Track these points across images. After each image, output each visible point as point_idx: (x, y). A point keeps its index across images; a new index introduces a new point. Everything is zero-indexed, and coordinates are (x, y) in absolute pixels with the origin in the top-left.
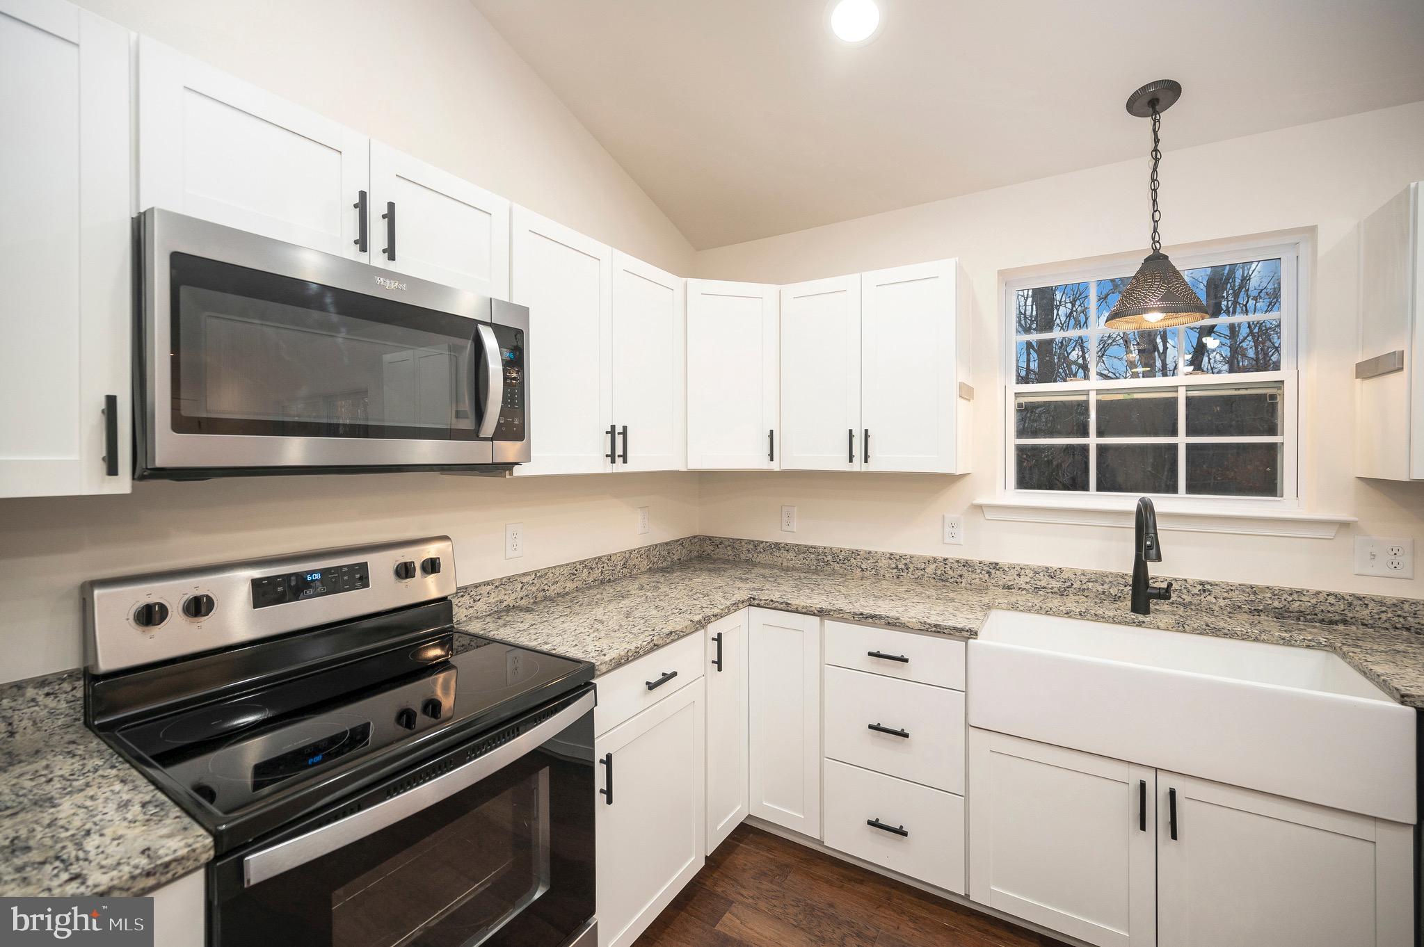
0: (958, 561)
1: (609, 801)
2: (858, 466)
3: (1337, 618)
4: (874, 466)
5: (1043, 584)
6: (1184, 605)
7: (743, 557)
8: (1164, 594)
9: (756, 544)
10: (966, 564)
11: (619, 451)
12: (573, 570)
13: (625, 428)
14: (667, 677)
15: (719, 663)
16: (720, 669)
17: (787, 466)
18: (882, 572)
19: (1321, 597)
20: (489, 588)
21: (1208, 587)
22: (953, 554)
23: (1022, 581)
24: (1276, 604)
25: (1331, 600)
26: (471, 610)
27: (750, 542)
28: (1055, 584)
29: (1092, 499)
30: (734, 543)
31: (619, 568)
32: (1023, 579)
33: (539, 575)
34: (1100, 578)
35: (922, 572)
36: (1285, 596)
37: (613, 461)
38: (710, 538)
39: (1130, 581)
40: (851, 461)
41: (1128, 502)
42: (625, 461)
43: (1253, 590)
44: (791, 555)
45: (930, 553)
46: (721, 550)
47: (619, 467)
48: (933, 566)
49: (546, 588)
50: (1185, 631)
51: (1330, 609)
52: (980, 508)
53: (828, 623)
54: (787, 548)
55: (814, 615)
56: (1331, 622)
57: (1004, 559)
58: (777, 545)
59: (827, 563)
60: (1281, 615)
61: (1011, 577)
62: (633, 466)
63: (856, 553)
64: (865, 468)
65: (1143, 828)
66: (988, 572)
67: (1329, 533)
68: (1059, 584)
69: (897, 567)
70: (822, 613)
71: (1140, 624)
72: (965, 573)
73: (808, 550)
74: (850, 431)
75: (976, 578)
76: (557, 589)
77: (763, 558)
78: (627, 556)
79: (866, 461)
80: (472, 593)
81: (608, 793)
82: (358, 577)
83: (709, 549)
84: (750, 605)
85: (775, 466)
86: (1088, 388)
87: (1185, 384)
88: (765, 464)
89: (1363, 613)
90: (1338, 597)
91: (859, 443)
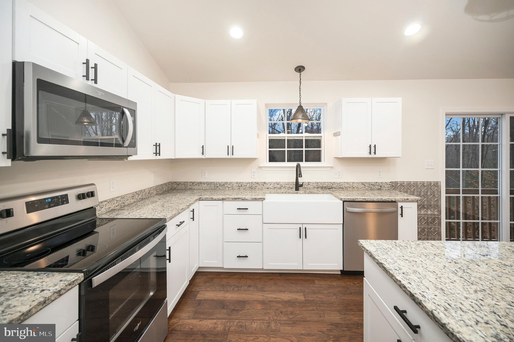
0: (255, 183)
1: (170, 262)
2: (230, 156)
3: (331, 187)
4: (234, 156)
5: (276, 186)
6: (305, 188)
7: (188, 188)
8: (302, 186)
9: (193, 183)
10: (257, 183)
11: (158, 152)
12: (133, 195)
13: (159, 144)
14: (181, 223)
15: (193, 219)
16: (193, 220)
17: (207, 157)
18: (234, 188)
19: (328, 183)
20: (106, 203)
21: (309, 183)
22: (254, 181)
23: (271, 186)
24: (321, 186)
25: (330, 184)
26: (100, 211)
27: (191, 182)
28: (279, 186)
29: (286, 164)
30: (185, 183)
31: (147, 194)
32: (272, 186)
33: (123, 197)
34: (288, 184)
35: (246, 187)
36: (323, 184)
37: (156, 155)
38: (175, 182)
39: (295, 184)
40: (228, 155)
41: (294, 164)
42: (159, 155)
43: (317, 183)
44: (206, 185)
45: (248, 181)
46: (180, 186)
47: (158, 157)
48: (249, 185)
49: (125, 202)
50: (306, 194)
51: (330, 185)
52: (261, 167)
53: (225, 202)
54: (204, 183)
55: (221, 200)
56: (330, 188)
57: (267, 181)
58: (201, 183)
59: (218, 187)
60: (322, 188)
61: (268, 186)
62: (162, 157)
63: (226, 183)
64: (232, 157)
65: (300, 238)
66: (263, 185)
67: (329, 169)
68: (280, 186)
69: (239, 186)
70: (223, 199)
71: (297, 193)
72: (257, 186)
73: (211, 183)
74: (228, 146)
75: (260, 187)
76: (128, 202)
77: (195, 187)
78: (150, 189)
79: (233, 155)
80: (100, 205)
81: (170, 260)
83: (175, 186)
84: (199, 200)
85: (203, 157)
86: (285, 136)
87: (304, 136)
88: (201, 156)
89: (335, 186)
90: (331, 183)
91: (230, 149)
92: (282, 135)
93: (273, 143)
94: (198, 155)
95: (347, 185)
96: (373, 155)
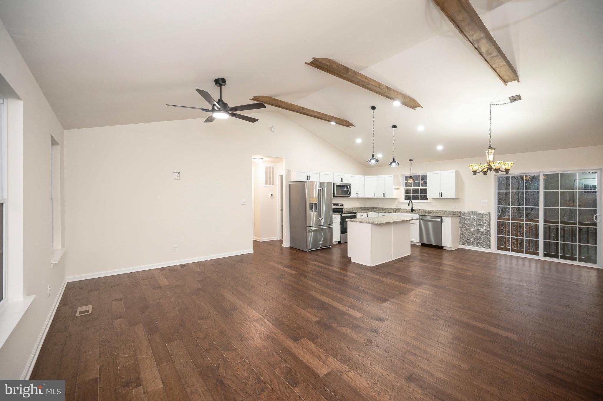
2: (384, 197)
3: (430, 212)
4: (386, 197)
8: (414, 210)
9: (375, 208)
10: (398, 209)
13: (358, 193)
18: (389, 210)
19: (428, 210)
21: (420, 210)
28: (407, 211)
30: (372, 208)
32: (404, 210)
35: (393, 210)
36: (426, 210)
38: (367, 207)
39: (411, 209)
43: (423, 210)
45: (394, 208)
46: (370, 209)
47: (358, 197)
50: (415, 213)
52: (400, 202)
54: (378, 208)
57: (402, 208)
59: (383, 210)
60: (426, 212)
62: (359, 197)
63: (386, 208)
66: (400, 210)
67: (429, 204)
69: (391, 210)
70: (378, 212)
73: (381, 208)
78: (358, 208)
82: (337, 205)
85: (376, 197)
86: (412, 188)
87: (421, 188)
88: (374, 197)
89: (432, 212)
90: (430, 210)
91: (384, 194)
92: (410, 188)
93: (407, 191)
94: (373, 196)
95: (437, 212)
96: (440, 197)
